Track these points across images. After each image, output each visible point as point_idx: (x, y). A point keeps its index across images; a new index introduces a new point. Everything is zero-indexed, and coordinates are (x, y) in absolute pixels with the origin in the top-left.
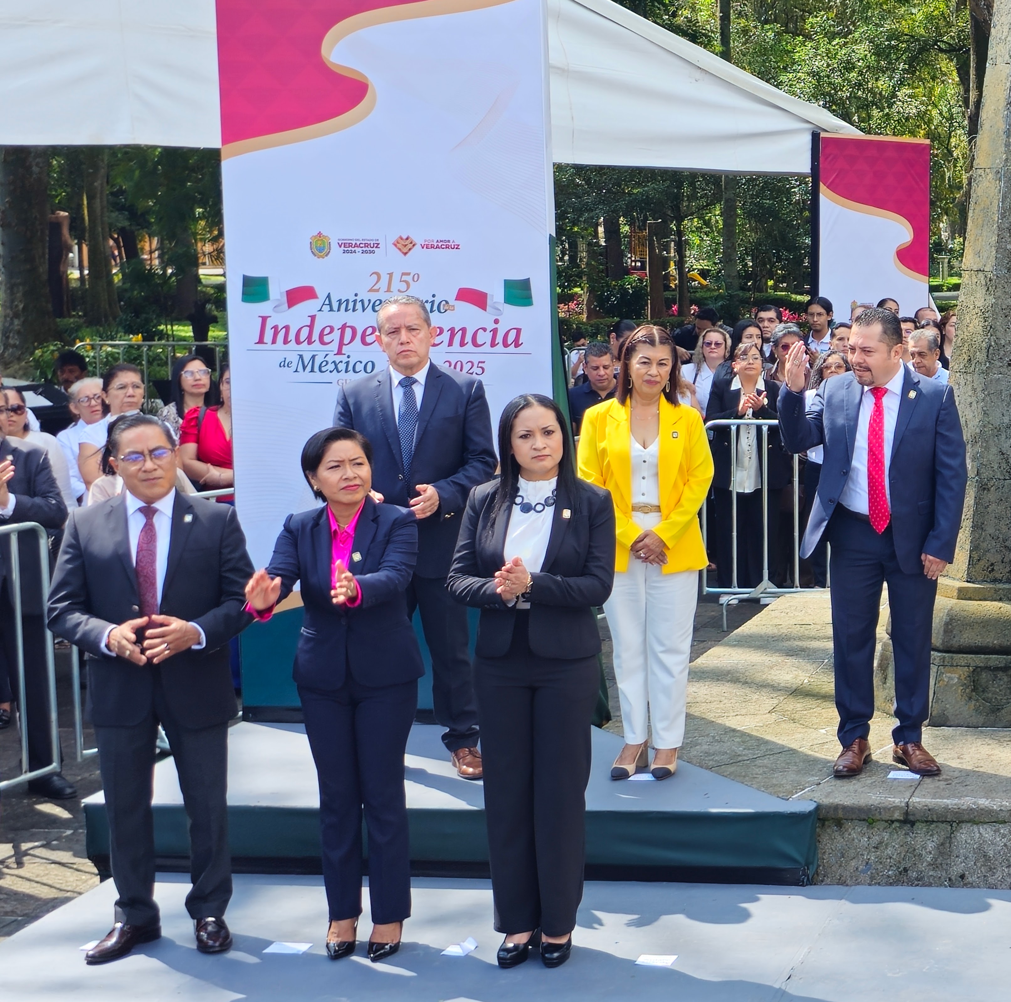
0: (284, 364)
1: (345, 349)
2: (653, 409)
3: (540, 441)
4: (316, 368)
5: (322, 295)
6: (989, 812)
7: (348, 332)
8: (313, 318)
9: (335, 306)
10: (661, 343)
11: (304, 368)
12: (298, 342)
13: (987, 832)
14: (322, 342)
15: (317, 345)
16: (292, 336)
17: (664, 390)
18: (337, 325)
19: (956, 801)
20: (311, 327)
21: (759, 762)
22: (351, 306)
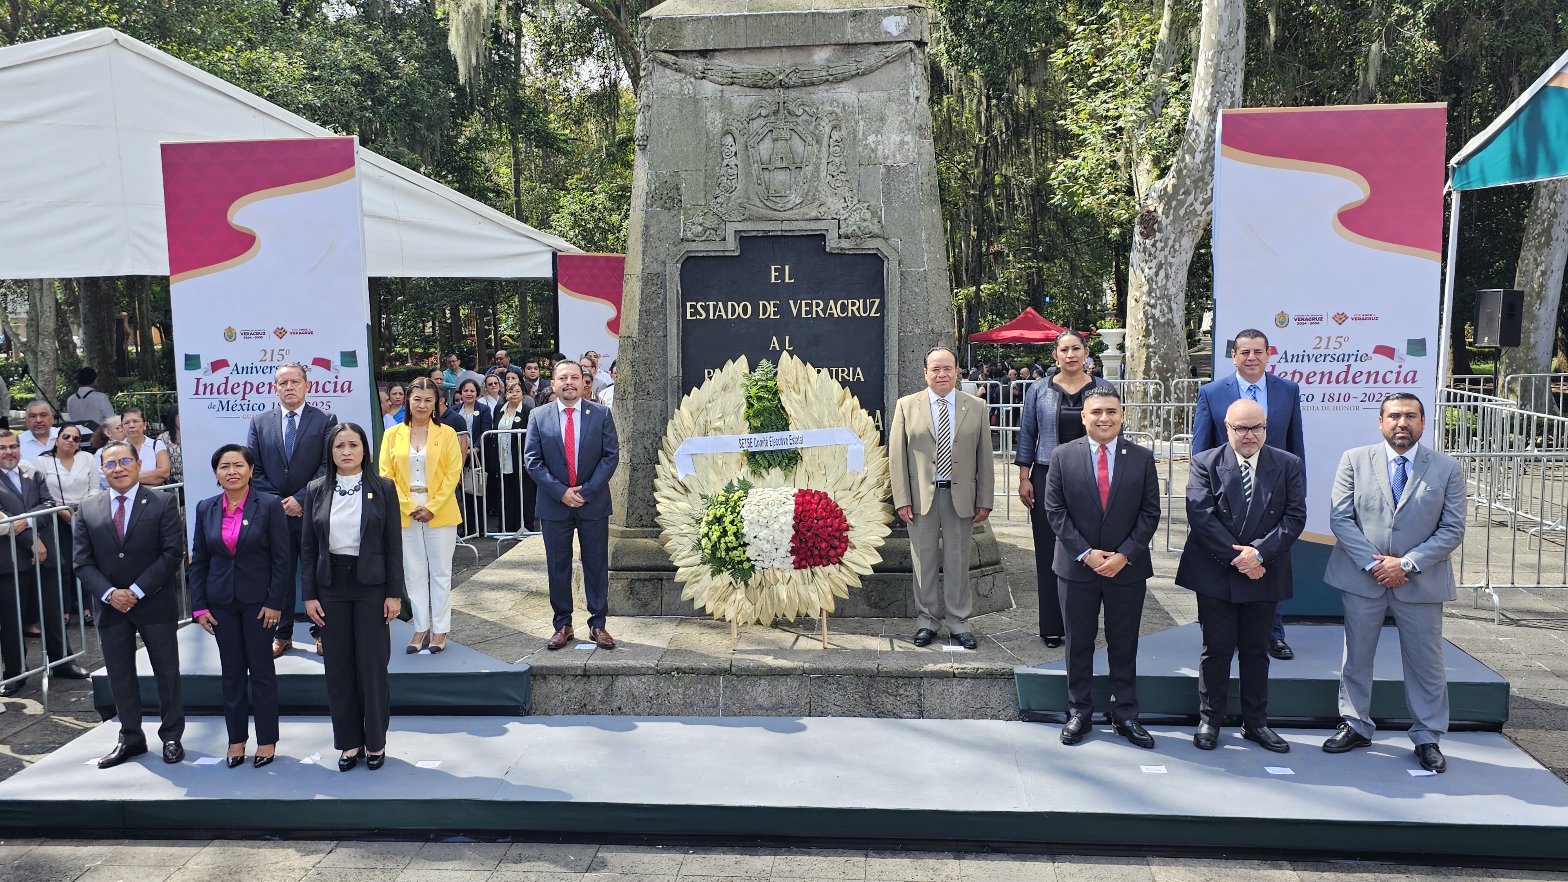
0: (211, 407)
1: (247, 397)
2: (425, 428)
3: (347, 450)
4: (230, 409)
5: (232, 364)
6: (635, 668)
7: (248, 386)
8: (227, 378)
9: (240, 372)
10: (428, 387)
11: (223, 408)
12: (219, 393)
13: (634, 681)
14: (233, 393)
15: (230, 394)
16: (215, 390)
17: (431, 415)
18: (242, 383)
19: (615, 662)
20: (226, 384)
21: (499, 641)
22: (249, 371)
